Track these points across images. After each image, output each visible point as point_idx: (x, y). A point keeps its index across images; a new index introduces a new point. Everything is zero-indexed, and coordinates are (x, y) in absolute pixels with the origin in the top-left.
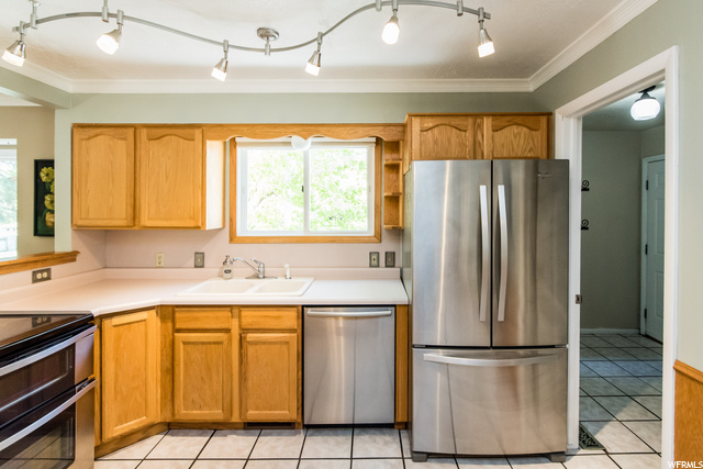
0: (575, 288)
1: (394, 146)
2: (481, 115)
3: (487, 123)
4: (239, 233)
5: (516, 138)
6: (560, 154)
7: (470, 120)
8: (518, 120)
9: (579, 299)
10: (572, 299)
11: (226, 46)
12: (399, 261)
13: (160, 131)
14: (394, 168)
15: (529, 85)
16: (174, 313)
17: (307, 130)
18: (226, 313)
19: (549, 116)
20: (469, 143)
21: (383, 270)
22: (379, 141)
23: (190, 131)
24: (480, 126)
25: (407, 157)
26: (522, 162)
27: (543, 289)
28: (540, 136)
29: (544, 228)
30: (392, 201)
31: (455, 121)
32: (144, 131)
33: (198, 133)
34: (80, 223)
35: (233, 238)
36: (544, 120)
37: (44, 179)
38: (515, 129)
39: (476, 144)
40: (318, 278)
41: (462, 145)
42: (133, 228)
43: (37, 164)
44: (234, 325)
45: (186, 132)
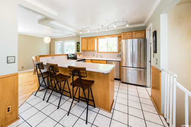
1: (120, 37)
2: (133, 32)
3: (134, 33)
4: (99, 51)
5: (139, 35)
7: (131, 33)
8: (139, 32)
9: (150, 61)
11: (98, 28)
16: (92, 60)
17: (107, 36)
19: (145, 30)
21: (119, 57)
22: (118, 37)
25: (122, 39)
28: (143, 34)
30: (120, 46)
31: (129, 33)
32: (88, 38)
34: (82, 50)
37: (78, 45)
38: (139, 33)
39: (132, 36)
40: (109, 58)
41: (130, 37)
42: (87, 50)
43: (77, 43)
44: (99, 62)
45: (93, 38)
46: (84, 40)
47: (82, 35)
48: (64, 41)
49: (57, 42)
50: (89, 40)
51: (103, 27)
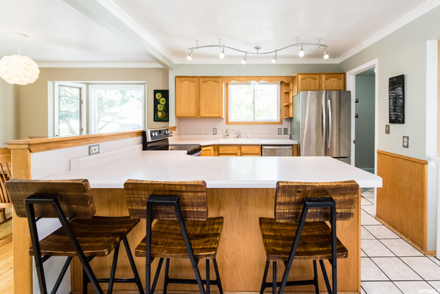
0: (353, 138)
1: (288, 85)
2: (322, 74)
3: (324, 76)
4: (230, 121)
5: (334, 83)
6: (348, 89)
7: (318, 76)
8: (334, 75)
9: (354, 142)
10: (352, 142)
11: (246, 52)
12: (289, 132)
13: (206, 79)
14: (288, 93)
15: (337, 61)
16: (218, 148)
17: (258, 78)
18: (236, 148)
19: (345, 74)
20: (317, 84)
21: (283, 136)
22: (282, 82)
23: (217, 79)
24: (321, 78)
25: (296, 89)
26: (335, 92)
27: (342, 136)
28: (341, 82)
29: (343, 115)
30: (286, 107)
31: (313, 76)
32: (201, 79)
33: (220, 79)
34: (178, 115)
35: (227, 122)
36: (343, 75)
37: (157, 98)
38: (333, 79)
39: (320, 85)
40: (260, 138)
41: (315, 85)
42: (198, 117)
43: (156, 92)
44: (239, 152)
45: (216, 79)
46: (186, 83)
47: (178, 66)
48: (87, 84)
49: (57, 83)
50: (203, 86)
51: (260, 51)
